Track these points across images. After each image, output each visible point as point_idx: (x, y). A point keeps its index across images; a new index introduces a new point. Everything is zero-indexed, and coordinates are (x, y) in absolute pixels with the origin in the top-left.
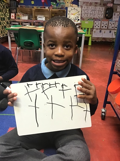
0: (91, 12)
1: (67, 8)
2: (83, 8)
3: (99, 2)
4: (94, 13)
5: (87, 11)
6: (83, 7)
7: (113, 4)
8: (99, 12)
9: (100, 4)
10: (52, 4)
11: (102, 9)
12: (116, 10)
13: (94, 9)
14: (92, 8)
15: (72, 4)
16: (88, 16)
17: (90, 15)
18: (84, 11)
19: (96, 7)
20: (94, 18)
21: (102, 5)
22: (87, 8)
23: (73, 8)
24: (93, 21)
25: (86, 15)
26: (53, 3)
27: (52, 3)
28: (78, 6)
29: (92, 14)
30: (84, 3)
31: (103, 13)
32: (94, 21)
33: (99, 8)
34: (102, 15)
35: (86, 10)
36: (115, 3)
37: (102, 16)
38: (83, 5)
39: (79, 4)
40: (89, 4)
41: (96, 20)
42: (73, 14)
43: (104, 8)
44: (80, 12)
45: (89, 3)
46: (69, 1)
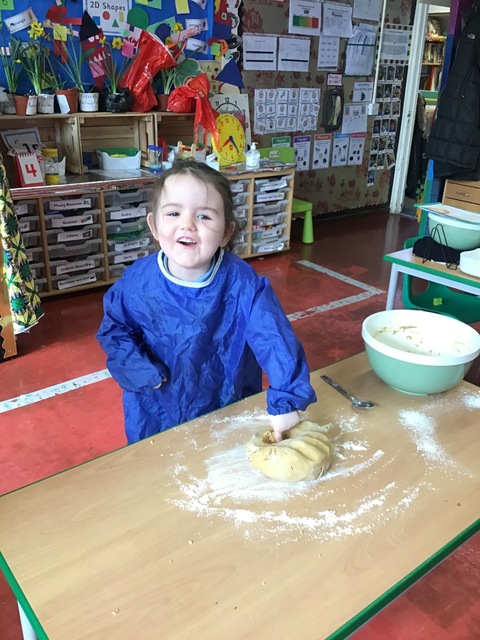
0: (282, 110)
2: (257, 98)
3: (306, 70)
4: (290, 112)
5: (271, 110)
6: (257, 92)
8: (305, 109)
9: (309, 79)
11: (314, 96)
12: (351, 97)
13: (291, 97)
14: (284, 94)
15: (219, 83)
16: (274, 128)
17: (280, 123)
18: (261, 108)
19: (296, 90)
20: (291, 134)
21: (314, 80)
22: (271, 95)
23: (222, 100)
24: (289, 144)
28: (241, 86)
29: (287, 117)
30: (259, 76)
31: (315, 113)
32: (292, 146)
33: (306, 94)
34: (313, 121)
35: (266, 105)
36: (347, 72)
37: (315, 124)
38: (255, 85)
40: (274, 81)
41: (296, 140)
43: (317, 91)
45: (276, 75)
46: (208, 68)
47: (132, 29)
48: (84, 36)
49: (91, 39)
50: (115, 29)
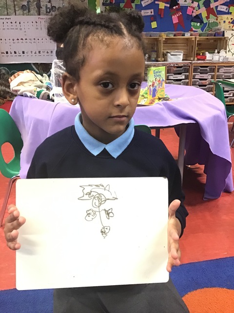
10: (194, 26)
15: (233, 25)
26: (195, 24)
46: (227, 18)
47: (192, 2)
48: (171, 7)
49: (174, 8)
50: (185, 3)
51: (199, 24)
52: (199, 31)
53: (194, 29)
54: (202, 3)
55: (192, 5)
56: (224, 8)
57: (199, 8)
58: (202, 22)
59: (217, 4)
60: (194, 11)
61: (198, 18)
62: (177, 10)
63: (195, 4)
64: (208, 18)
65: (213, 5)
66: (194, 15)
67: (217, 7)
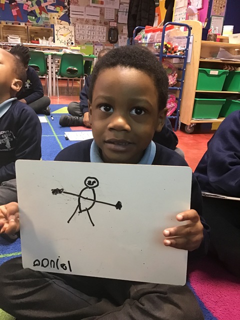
0: (88, 32)
1: (53, 26)
2: (77, 27)
3: (99, 19)
4: (92, 34)
5: (83, 32)
6: (77, 25)
7: (117, 23)
8: (99, 33)
9: (100, 23)
10: (30, 19)
11: (104, 30)
12: (122, 31)
13: (92, 29)
14: (89, 27)
15: (60, 21)
16: (85, 39)
17: (88, 37)
18: (79, 31)
19: (95, 26)
20: (93, 42)
21: (103, 23)
22: (83, 27)
23: (62, 26)
24: (92, 46)
25: (82, 36)
26: (31, 17)
27: (29, 17)
28: (69, 23)
29: (91, 35)
30: (77, 20)
31: (105, 35)
32: (94, 46)
33: (99, 28)
34: (103, 38)
35: (81, 30)
36: (119, 22)
37: (105, 39)
38: (76, 23)
39: (71, 21)
40: (84, 22)
41: (96, 45)
42: (63, 35)
43: (105, 28)
44: (73, 32)
45: (85, 20)
46: (56, 15)
48: (10, 3)
49: (13, 4)
50: (21, 1)
51: (34, 18)
52: (35, 23)
53: (30, 21)
54: (35, 2)
55: (27, 3)
56: (52, 8)
57: (33, 6)
58: (36, 16)
59: (46, 4)
60: (29, 8)
61: (33, 13)
62: (15, 6)
63: (29, 3)
64: (40, 13)
65: (43, 5)
66: (29, 10)
67: (47, 6)
